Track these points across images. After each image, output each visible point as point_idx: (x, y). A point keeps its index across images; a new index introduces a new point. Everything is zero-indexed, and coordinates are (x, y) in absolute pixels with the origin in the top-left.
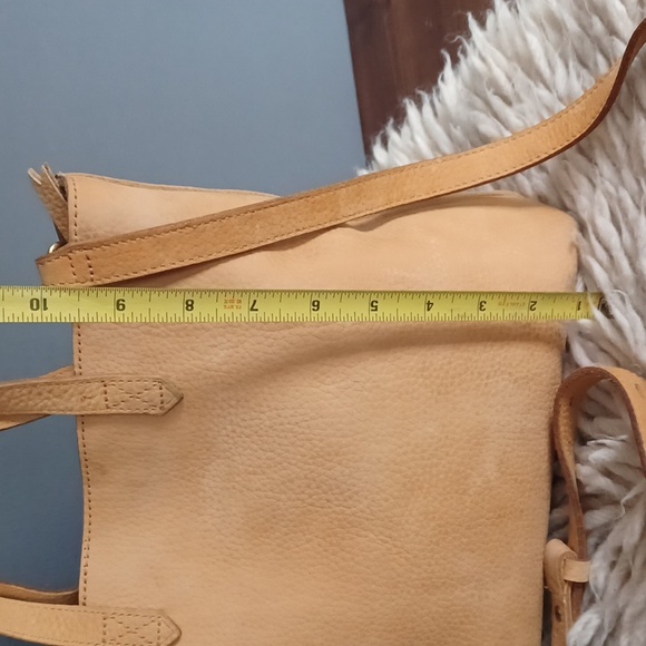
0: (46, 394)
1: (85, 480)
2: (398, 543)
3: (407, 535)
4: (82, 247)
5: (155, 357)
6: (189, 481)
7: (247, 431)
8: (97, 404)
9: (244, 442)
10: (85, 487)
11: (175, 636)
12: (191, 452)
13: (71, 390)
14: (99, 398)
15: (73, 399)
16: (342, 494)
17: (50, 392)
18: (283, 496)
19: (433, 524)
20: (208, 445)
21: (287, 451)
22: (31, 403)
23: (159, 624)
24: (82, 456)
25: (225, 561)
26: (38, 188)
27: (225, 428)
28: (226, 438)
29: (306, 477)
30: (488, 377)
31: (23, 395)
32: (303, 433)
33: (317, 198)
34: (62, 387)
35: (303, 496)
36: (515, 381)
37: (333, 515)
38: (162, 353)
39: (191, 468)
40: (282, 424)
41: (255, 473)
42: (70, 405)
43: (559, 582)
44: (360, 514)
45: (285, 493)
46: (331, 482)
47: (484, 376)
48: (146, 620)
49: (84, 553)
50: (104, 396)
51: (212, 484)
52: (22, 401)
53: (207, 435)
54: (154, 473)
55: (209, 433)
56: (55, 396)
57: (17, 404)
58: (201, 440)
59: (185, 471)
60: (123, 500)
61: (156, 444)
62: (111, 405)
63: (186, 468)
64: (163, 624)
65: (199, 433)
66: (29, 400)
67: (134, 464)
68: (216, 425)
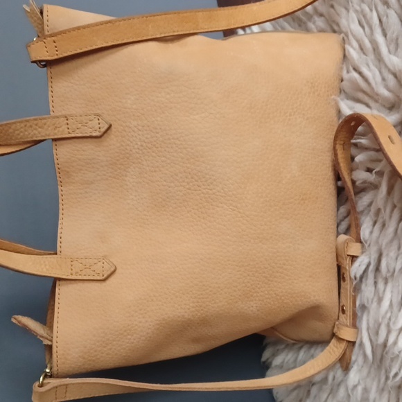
0: (34, 126)
1: (59, 183)
2: (241, 211)
3: (247, 206)
4: (51, 36)
5: (95, 102)
6: (118, 179)
7: (150, 145)
8: (63, 131)
9: (148, 152)
10: (59, 187)
11: (113, 269)
12: (118, 160)
13: (48, 123)
14: (64, 127)
15: (50, 128)
16: (206, 181)
17: (36, 125)
18: (172, 184)
19: (262, 200)
20: (128, 155)
21: (173, 156)
22: (26, 133)
23: (103, 263)
24: (56, 166)
25: (140, 226)
26: (28, 14)
27: (137, 144)
28: (137, 150)
29: (185, 172)
30: (290, 115)
31: (21, 128)
32: (181, 144)
33: (185, 15)
34: (43, 121)
35: (184, 184)
36: (308, 119)
37: (202, 195)
38: (98, 99)
39: (119, 171)
40: (169, 139)
41: (155, 171)
42: (48, 133)
43: (344, 256)
44: (218, 193)
45: (173, 182)
46: (200, 174)
47: (288, 114)
48: (96, 261)
49: (60, 226)
50: (67, 126)
51: (131, 180)
52: (21, 132)
53: (126, 149)
54: (98, 175)
55: (128, 147)
56: (40, 127)
57: (19, 134)
58: (123, 152)
59: (116, 173)
60: (81, 193)
61: (98, 156)
62: (71, 132)
63: (116, 171)
64: (105, 263)
65: (122, 148)
66: (25, 131)
67: (86, 170)
68: (131, 142)
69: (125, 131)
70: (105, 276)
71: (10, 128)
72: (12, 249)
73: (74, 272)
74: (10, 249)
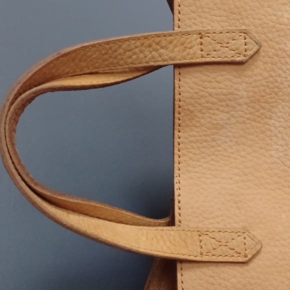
0: (154, 46)
1: (176, 126)
5: (240, 14)
6: (259, 122)
8: (195, 53)
10: (176, 133)
12: (263, 96)
13: (175, 42)
14: (197, 48)
15: (176, 49)
17: (158, 44)
20: (276, 90)
22: (141, 55)
23: (245, 238)
24: (177, 103)
31: (137, 47)
34: (169, 38)
38: (245, 11)
39: (262, 111)
42: (172, 55)
48: (234, 235)
50: (200, 46)
51: (277, 124)
52: (135, 53)
53: (276, 81)
54: (232, 116)
55: (279, 79)
56: (162, 48)
57: (130, 57)
58: (272, 86)
59: (257, 114)
60: (206, 141)
61: (236, 90)
62: (205, 54)
63: (258, 111)
64: (248, 238)
65: (271, 79)
66: (141, 52)
67: (217, 109)
68: (285, 72)
69: (277, 55)
70: (249, 256)
71: (120, 46)
72: (113, 218)
73: (204, 250)
74: (110, 218)
